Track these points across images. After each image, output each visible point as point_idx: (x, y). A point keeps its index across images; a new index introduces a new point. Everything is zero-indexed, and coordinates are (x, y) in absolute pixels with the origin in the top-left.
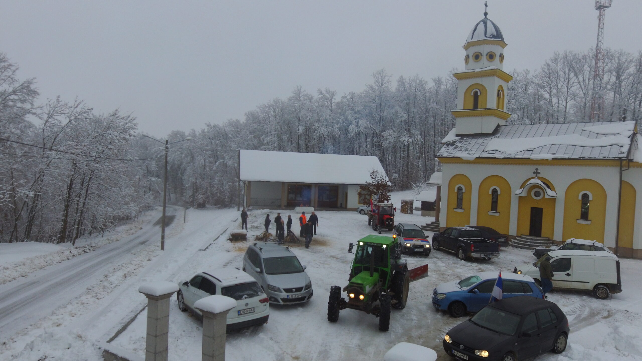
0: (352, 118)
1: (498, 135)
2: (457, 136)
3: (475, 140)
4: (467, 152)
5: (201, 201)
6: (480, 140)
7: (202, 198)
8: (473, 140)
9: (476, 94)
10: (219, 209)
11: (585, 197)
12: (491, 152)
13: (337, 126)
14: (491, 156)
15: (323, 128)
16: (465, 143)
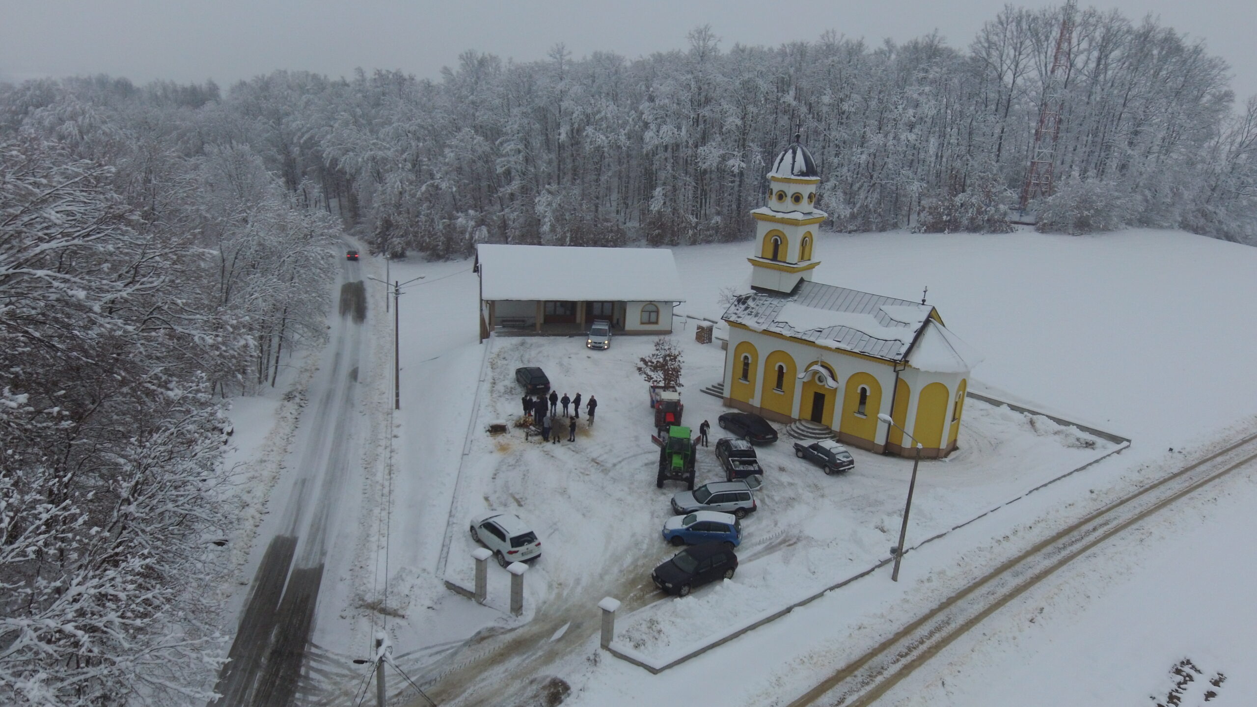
0: (650, 117)
1: (795, 298)
2: (753, 288)
3: (770, 300)
4: (756, 319)
5: (399, 249)
6: (775, 302)
7: (399, 243)
8: (769, 299)
9: (776, 241)
10: (429, 261)
11: (864, 390)
12: (780, 325)
13: (623, 132)
14: (778, 330)
15: (601, 136)
16: (758, 302)
